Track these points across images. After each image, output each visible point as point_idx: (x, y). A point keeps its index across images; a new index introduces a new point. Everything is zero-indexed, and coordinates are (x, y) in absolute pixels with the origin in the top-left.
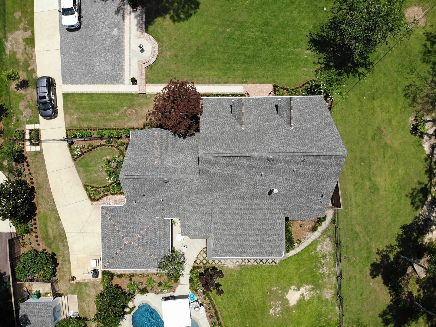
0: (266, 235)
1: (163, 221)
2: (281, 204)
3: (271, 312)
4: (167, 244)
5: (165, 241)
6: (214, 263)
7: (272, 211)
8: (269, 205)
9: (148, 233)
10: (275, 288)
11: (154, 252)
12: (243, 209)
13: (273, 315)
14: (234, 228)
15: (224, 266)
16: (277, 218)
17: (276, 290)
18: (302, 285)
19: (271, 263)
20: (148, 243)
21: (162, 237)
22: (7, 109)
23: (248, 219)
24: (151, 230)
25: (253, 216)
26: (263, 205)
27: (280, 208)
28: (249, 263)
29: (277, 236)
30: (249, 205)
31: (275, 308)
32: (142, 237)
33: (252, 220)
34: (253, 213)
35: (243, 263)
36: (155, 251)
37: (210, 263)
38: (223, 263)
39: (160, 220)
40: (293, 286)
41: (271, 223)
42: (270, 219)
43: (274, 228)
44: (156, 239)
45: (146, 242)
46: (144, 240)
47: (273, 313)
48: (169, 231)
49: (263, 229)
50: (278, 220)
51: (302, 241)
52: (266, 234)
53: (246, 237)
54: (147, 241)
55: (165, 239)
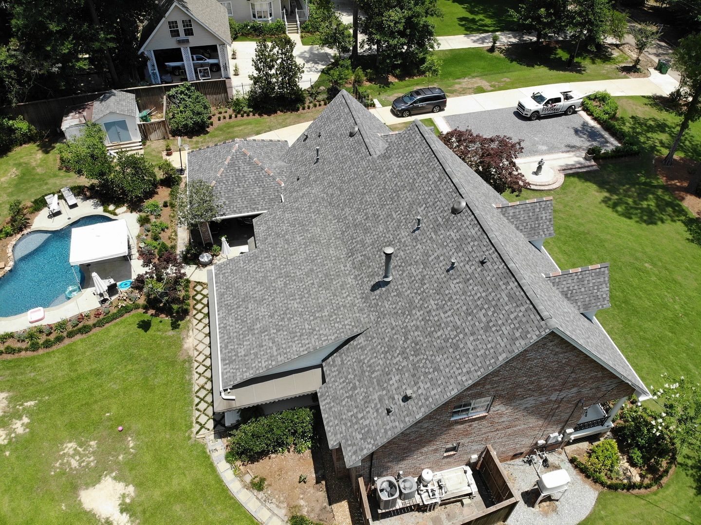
0: (275, 331)
1: (276, 194)
2: (357, 324)
3: (70, 446)
4: (235, 209)
5: (241, 203)
6: (195, 312)
7: (334, 317)
8: (348, 305)
9: (255, 171)
10: (131, 445)
11: (222, 184)
12: (327, 267)
13: (61, 453)
14: (283, 271)
15: (188, 331)
16: (321, 332)
17: (126, 450)
18: (137, 518)
19: (197, 422)
20: (238, 172)
21: (249, 197)
22: (389, 87)
23: (307, 284)
24: (261, 174)
25: (314, 290)
26: (345, 295)
27: (347, 327)
28: (197, 376)
29: (275, 353)
30: (338, 274)
31: (78, 453)
32: (248, 159)
33: (305, 292)
34: (323, 286)
35: (196, 364)
36: (224, 186)
37: (196, 307)
38: (196, 327)
39: (279, 189)
40: (135, 491)
41: (307, 326)
42: (316, 321)
43: (296, 339)
44: (245, 186)
45: (239, 169)
46: (243, 165)
47: (65, 451)
48: (260, 208)
49: (289, 319)
50: (316, 337)
51: (261, 495)
52: (278, 331)
53: (265, 299)
54: (241, 170)
55: (245, 203)
